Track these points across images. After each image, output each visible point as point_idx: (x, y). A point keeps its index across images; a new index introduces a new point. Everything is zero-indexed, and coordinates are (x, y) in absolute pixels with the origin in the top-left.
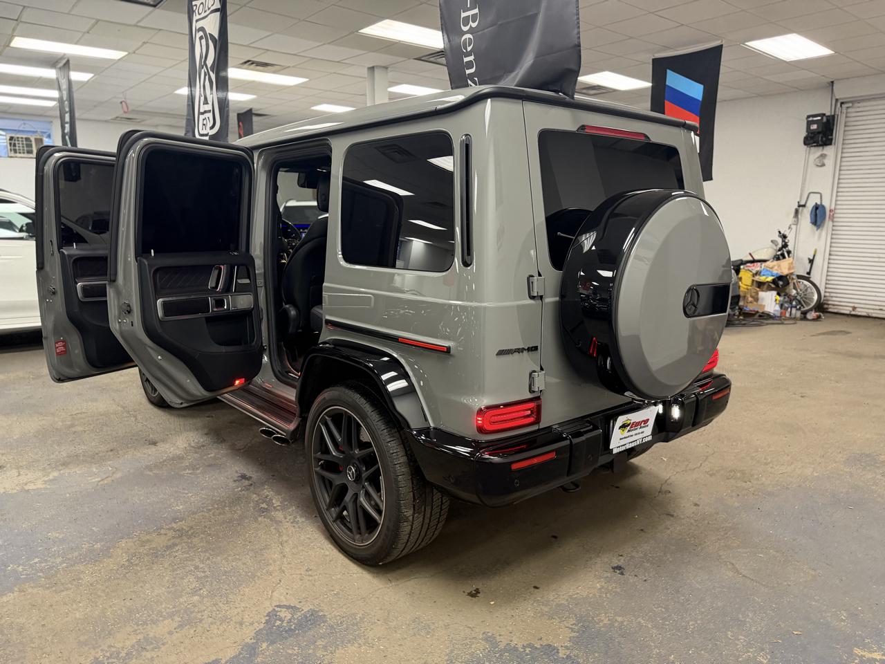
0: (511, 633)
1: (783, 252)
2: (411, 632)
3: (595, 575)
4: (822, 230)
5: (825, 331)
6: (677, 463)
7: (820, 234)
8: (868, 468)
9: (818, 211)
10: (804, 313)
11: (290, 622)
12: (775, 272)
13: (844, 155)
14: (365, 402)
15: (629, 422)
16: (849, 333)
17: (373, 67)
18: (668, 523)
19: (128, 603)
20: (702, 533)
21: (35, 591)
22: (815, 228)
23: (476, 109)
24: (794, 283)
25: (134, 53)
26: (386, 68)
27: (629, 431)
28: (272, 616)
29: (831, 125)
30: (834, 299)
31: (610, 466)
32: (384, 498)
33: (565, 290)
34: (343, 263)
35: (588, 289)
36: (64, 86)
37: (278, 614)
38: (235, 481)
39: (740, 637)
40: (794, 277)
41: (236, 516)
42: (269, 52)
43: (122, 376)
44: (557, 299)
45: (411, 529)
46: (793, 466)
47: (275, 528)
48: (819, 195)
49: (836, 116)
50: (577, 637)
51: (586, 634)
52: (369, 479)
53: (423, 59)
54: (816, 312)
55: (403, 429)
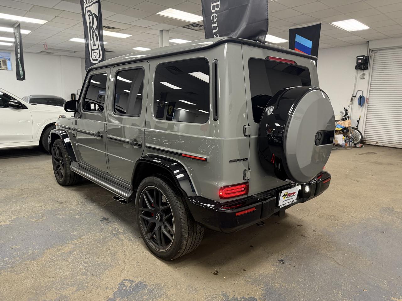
0: (234, 292)
1: (346, 117)
2: (188, 292)
3: (271, 264)
4: (363, 107)
5: (365, 152)
6: (304, 212)
7: (362, 109)
8: (390, 214)
9: (361, 99)
10: (355, 144)
11: (130, 287)
12: (342, 126)
13: (373, 74)
14: (165, 184)
15: (287, 193)
16: (376, 153)
17: (162, 30)
18: (303, 240)
19: (52, 279)
20: (318, 244)
21: (6, 274)
22: (360, 106)
23: (220, 48)
24: (351, 131)
25: (51, 21)
26: (168, 31)
27: (287, 198)
28: (121, 285)
29: (367, 60)
30: (368, 138)
31: (278, 214)
32: (174, 229)
33: (260, 132)
34: (154, 119)
35: (271, 132)
36: (18, 36)
37: (124, 284)
38: (101, 221)
39: (340, 293)
40: (351, 128)
41: (102, 237)
42: (114, 22)
43: (45, 171)
44: (257, 136)
45: (187, 243)
46: (356, 214)
47: (121, 243)
48: (362, 92)
49: (370, 57)
50: (265, 293)
51: (268, 291)
52: (167, 220)
53: (186, 27)
54: (360, 144)
55: (183, 196)
